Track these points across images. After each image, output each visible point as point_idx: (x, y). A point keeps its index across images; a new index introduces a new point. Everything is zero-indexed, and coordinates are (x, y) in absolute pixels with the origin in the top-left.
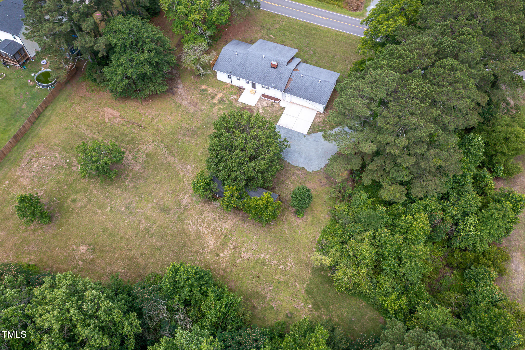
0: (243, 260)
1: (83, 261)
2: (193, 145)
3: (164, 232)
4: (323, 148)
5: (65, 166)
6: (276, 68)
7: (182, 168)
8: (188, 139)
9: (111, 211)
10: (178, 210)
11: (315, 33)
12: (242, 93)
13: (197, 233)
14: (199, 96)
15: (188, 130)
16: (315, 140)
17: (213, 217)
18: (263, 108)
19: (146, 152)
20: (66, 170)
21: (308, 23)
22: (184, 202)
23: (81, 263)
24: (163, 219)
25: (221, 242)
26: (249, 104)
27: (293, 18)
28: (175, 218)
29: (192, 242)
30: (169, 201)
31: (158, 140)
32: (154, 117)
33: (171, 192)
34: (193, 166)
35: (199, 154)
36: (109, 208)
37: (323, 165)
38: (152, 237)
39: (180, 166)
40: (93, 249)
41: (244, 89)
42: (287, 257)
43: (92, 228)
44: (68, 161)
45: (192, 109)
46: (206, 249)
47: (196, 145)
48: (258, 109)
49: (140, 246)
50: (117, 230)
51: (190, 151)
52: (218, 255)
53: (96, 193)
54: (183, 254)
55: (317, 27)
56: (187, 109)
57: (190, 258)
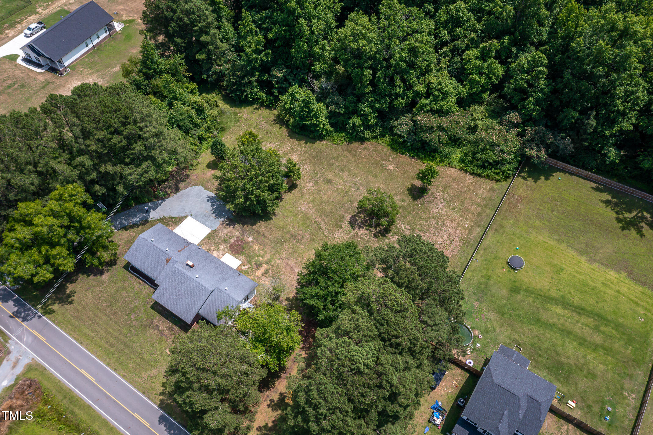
1: (389, 161)
2: (296, 226)
5: (417, 230)
8: (300, 232)
10: (316, 179)
15: (299, 241)
18: (218, 250)
19: (342, 230)
20: (416, 227)
22: (311, 184)
23: (391, 159)
24: (330, 176)
26: (232, 255)
28: (320, 175)
29: (309, 159)
30: (323, 186)
31: (329, 239)
33: (322, 193)
34: (299, 209)
35: (292, 218)
37: (188, 188)
39: (312, 212)
40: (383, 166)
44: (415, 234)
45: (292, 262)
46: (300, 153)
47: (293, 226)
48: (224, 250)
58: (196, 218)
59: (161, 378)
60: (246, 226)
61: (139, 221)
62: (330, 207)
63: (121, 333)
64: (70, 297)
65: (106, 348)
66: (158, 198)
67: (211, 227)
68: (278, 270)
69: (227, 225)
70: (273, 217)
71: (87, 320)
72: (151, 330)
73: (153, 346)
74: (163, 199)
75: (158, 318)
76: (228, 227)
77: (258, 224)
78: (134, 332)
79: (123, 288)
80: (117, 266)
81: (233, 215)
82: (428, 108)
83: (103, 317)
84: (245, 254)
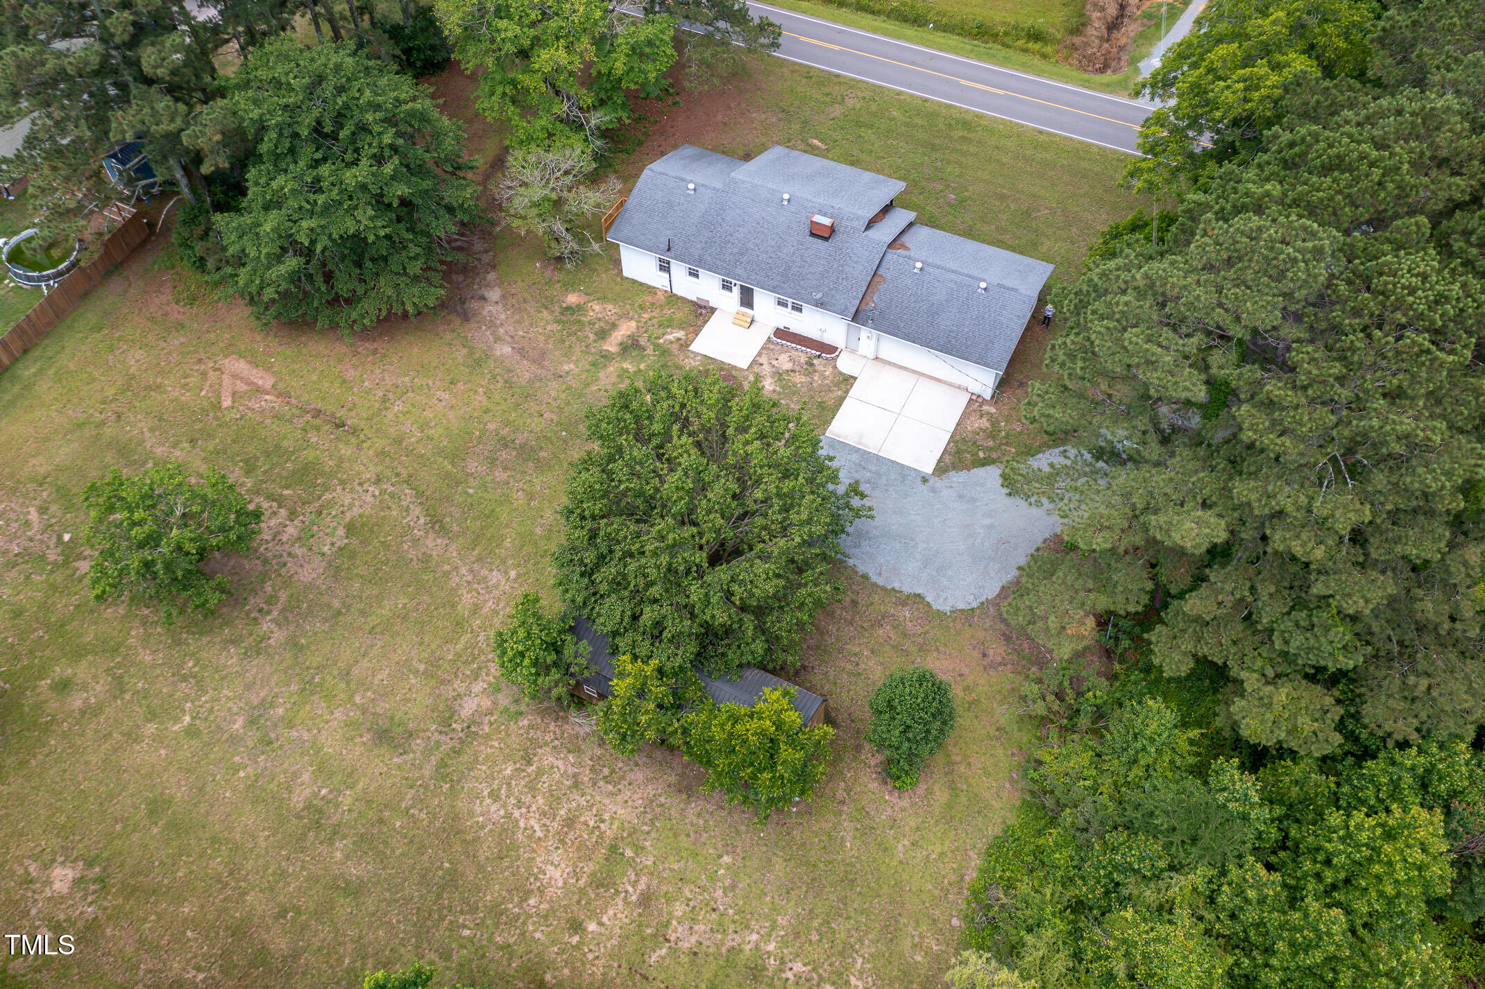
0: (674, 952)
2: (519, 499)
3: (381, 821)
4: (990, 527)
5: (52, 556)
6: (826, 239)
7: (470, 578)
8: (500, 475)
9: (191, 732)
10: (443, 738)
11: (963, 137)
12: (705, 322)
13: (506, 830)
14: (555, 327)
15: (504, 443)
16: (960, 497)
17: (571, 770)
18: (779, 375)
19: (348, 516)
20: (52, 572)
21: (940, 104)
22: (468, 707)
24: (379, 769)
25: (593, 874)
26: (727, 360)
27: (889, 90)
28: (427, 772)
29: (480, 868)
30: (413, 702)
31: (398, 475)
32: (391, 395)
33: (422, 667)
34: (513, 574)
35: (538, 531)
36: (187, 719)
37: (992, 591)
38: (331, 841)
39: (463, 571)
40: (101, 880)
41: (713, 310)
42: (846, 951)
43: (111, 796)
44: (67, 537)
45: (525, 371)
46: (532, 902)
47: (531, 497)
48: (759, 378)
49: (283, 874)
50: (203, 808)
51: (504, 518)
52: (576, 926)
53: (148, 658)
54: (442, 918)
55: (968, 117)
56: (510, 371)
57: (467, 933)
58: (903, 472)
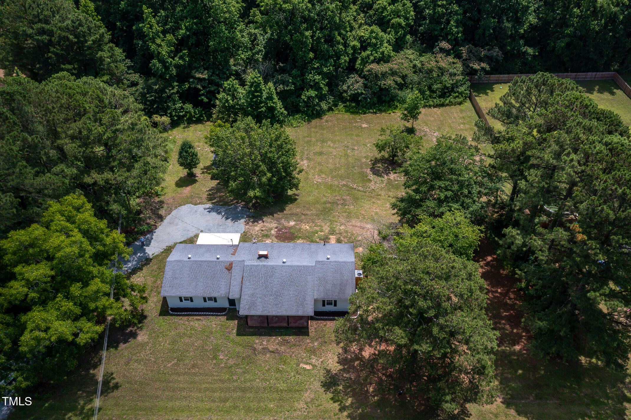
2: (328, 195)
8: (338, 198)
19: (373, 182)
23: (359, 121)
47: (325, 196)
58: (210, 231)
59: (324, 396)
60: (275, 215)
61: (138, 263)
62: (343, 171)
63: (222, 381)
64: (110, 382)
65: (218, 407)
66: (143, 233)
67: (237, 232)
68: (349, 234)
69: (253, 222)
70: (297, 197)
71: (159, 393)
72: (261, 357)
73: (278, 370)
74: (151, 231)
75: (257, 341)
76: (256, 223)
77: (287, 208)
78: (239, 371)
79: (180, 336)
80: (149, 319)
81: (251, 212)
82: (372, 58)
83: (181, 378)
84: (300, 237)
